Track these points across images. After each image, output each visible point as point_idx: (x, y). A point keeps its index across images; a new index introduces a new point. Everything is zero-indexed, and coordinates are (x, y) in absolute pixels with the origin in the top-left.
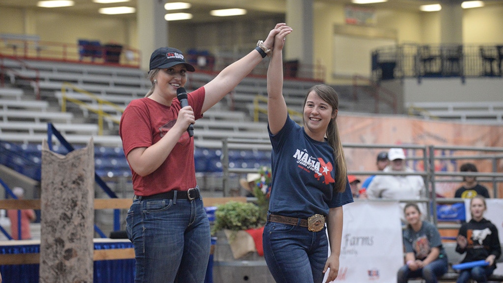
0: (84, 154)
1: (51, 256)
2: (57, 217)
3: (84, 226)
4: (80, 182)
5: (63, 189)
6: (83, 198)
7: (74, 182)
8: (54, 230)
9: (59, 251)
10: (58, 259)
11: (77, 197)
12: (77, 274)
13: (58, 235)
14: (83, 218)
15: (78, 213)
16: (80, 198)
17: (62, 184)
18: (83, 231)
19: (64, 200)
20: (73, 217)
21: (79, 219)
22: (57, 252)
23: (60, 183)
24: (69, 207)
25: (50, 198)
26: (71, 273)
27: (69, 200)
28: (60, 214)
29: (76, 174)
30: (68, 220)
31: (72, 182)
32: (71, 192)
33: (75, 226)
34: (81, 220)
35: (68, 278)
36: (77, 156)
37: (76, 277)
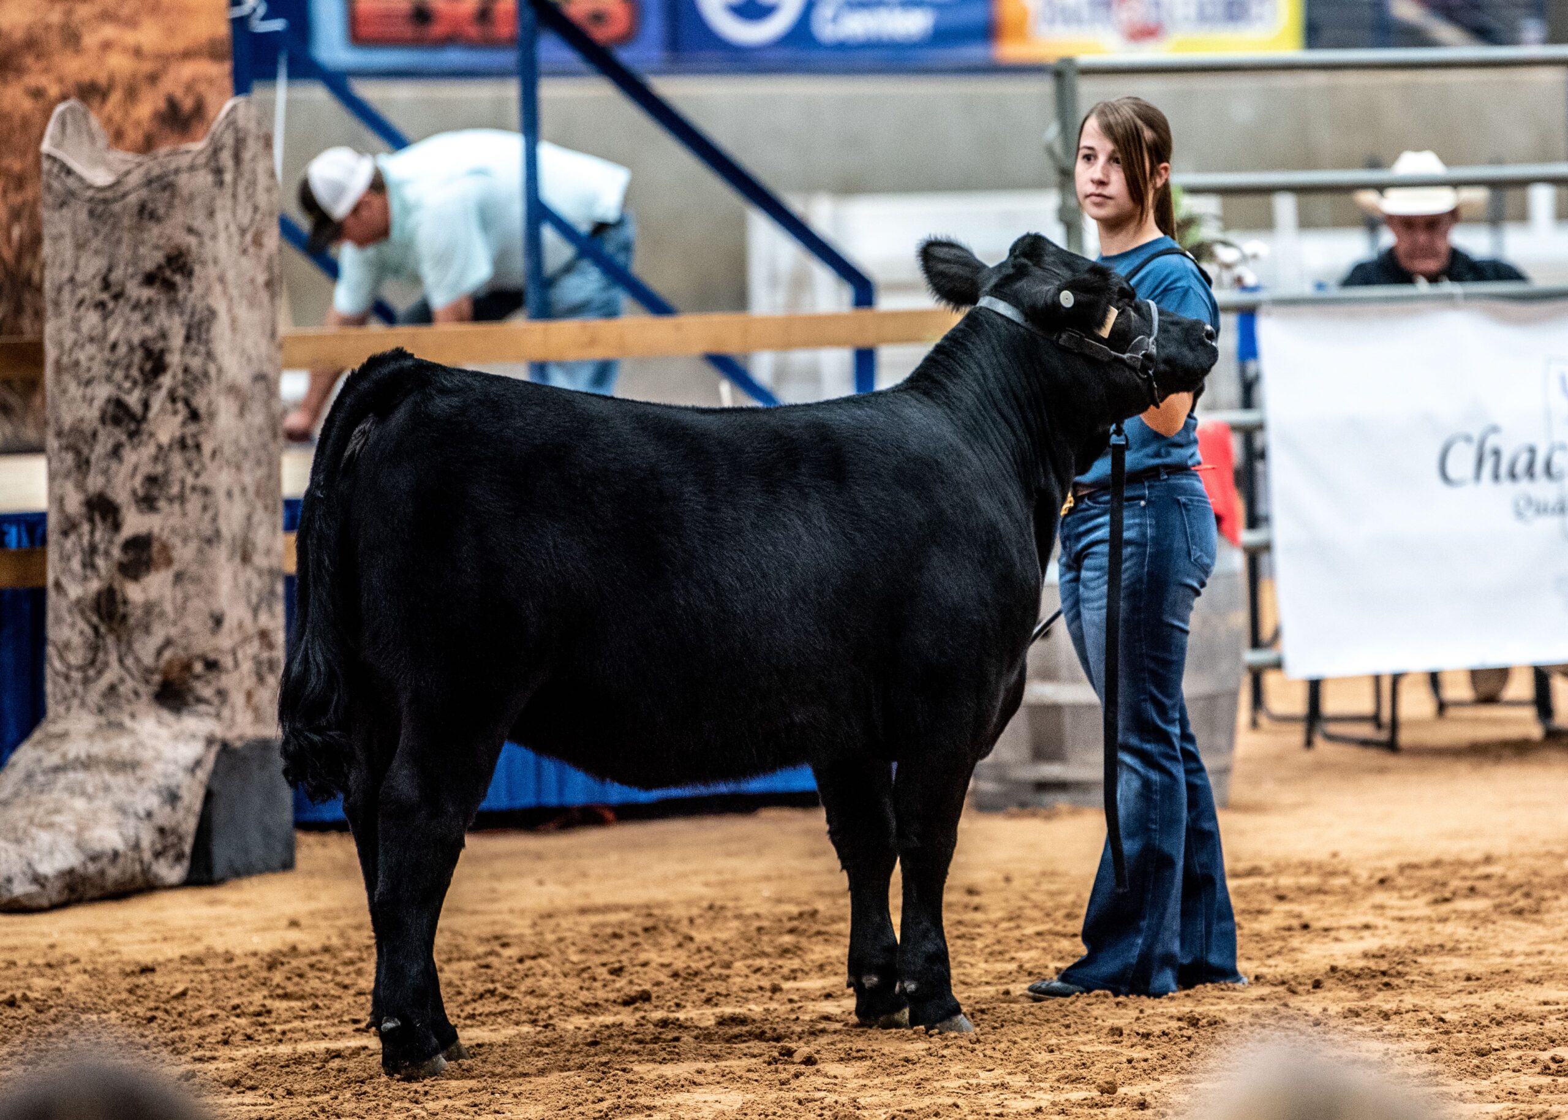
0: (192, 168)
1: (76, 564)
2: (91, 414)
3: (198, 447)
4: (178, 278)
5: (111, 305)
6: (188, 338)
7: (149, 279)
8: (83, 465)
9: (102, 547)
10: (99, 576)
11: (163, 335)
12: (173, 632)
13: (95, 482)
14: (194, 416)
15: (173, 398)
16: (177, 341)
17: (106, 285)
18: (196, 467)
19: (114, 347)
20: (151, 415)
21: (179, 418)
22: (93, 549)
23: (97, 284)
24: (135, 373)
25: (69, 337)
26: (147, 630)
27: (132, 349)
28: (98, 403)
29: (157, 247)
30: (133, 426)
31: (139, 278)
32: (136, 317)
33: (160, 447)
34: (184, 424)
35: (137, 646)
36: (159, 178)
37: (168, 643)
